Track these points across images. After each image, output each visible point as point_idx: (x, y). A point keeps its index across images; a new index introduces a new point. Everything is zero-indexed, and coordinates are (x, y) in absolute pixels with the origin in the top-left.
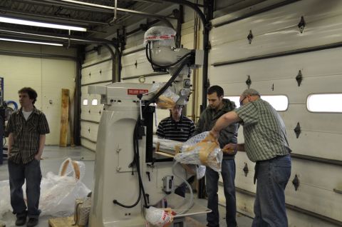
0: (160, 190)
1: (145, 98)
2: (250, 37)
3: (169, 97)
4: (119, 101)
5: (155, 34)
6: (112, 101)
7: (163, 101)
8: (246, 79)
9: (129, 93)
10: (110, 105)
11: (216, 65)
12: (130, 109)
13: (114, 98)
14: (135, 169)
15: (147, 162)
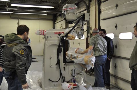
0: (70, 75)
1: (62, 35)
2: (117, 6)
3: (72, 35)
4: (51, 37)
5: (67, 7)
6: (47, 37)
7: (70, 36)
8: (115, 25)
9: (55, 34)
10: (47, 39)
11: (103, 20)
12: (56, 40)
13: (48, 36)
14: (58, 66)
15: (64, 63)
